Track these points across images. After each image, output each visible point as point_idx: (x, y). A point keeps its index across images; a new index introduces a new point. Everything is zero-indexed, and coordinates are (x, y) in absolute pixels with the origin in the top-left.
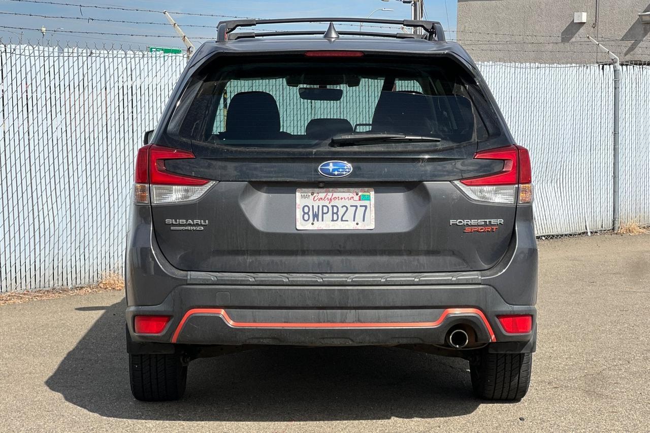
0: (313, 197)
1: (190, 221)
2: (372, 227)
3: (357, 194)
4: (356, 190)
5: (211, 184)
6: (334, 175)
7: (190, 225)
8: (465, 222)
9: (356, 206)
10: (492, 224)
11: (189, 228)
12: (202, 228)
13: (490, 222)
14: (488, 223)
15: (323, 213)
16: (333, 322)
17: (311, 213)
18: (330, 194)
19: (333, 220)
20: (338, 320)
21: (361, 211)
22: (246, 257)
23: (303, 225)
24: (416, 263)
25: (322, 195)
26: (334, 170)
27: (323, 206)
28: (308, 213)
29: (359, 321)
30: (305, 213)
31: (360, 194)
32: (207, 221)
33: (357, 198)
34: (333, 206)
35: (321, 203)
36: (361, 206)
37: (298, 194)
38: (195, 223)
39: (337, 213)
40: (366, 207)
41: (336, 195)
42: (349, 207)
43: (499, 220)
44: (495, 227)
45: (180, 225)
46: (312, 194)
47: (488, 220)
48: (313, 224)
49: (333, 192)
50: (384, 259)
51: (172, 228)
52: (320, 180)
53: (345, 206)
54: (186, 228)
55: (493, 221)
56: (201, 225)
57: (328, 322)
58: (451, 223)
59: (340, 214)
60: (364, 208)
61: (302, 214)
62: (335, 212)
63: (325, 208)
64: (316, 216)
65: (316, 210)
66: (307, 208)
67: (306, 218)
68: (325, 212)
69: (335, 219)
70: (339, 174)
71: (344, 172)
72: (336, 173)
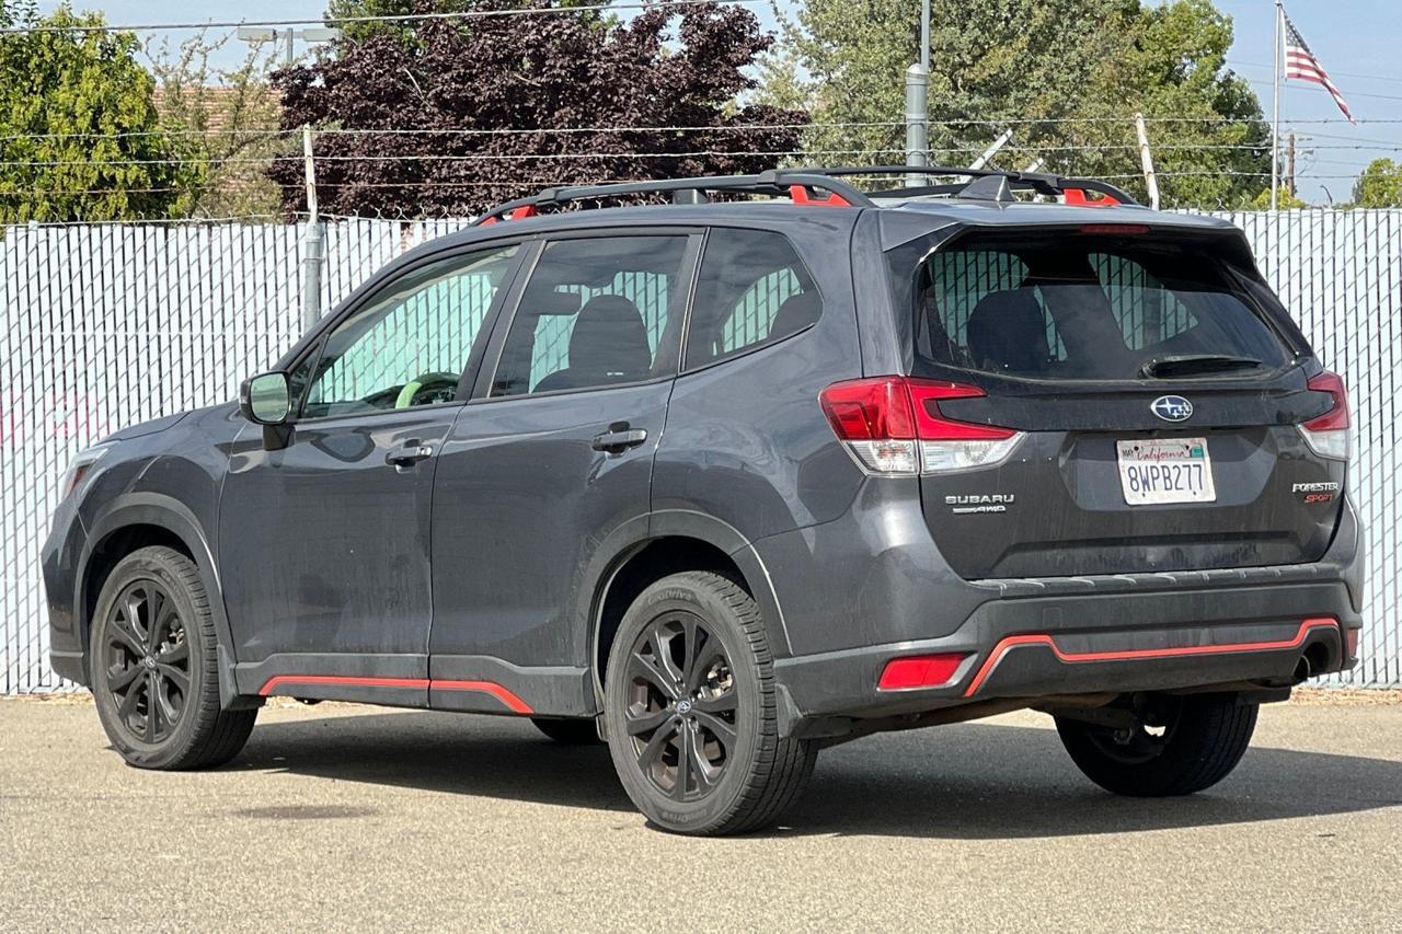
0: (1136, 453)
1: (986, 498)
2: (1212, 497)
3: (1189, 448)
4: (1186, 441)
5: (1019, 436)
6: (1174, 418)
7: (985, 504)
8: (1307, 487)
9: (1189, 466)
10: (1329, 489)
11: (983, 509)
12: (1004, 509)
13: (1328, 486)
14: (1326, 489)
15: (1153, 479)
17: (1139, 479)
18: (1158, 448)
19: (1166, 489)
21: (1195, 471)
22: (1055, 551)
23: (1133, 498)
25: (1148, 450)
26: (1172, 409)
27: (1152, 467)
28: (1135, 479)
30: (1132, 479)
31: (1192, 447)
32: (1012, 496)
33: (1187, 453)
34: (1163, 467)
35: (1149, 463)
36: (1194, 466)
37: (1120, 449)
38: (994, 500)
39: (1169, 477)
40: (1199, 466)
41: (1164, 449)
42: (1182, 469)
43: (1334, 484)
44: (1331, 495)
45: (969, 505)
46: (1136, 449)
47: (1326, 484)
48: (1144, 495)
49: (1161, 445)
51: (956, 510)
52: (1157, 425)
53: (1176, 467)
54: (979, 509)
56: (1003, 503)
57: (1180, 647)
58: (1294, 489)
59: (1173, 478)
60: (1199, 469)
61: (1129, 480)
62: (1167, 475)
63: (1154, 470)
64: (1145, 483)
65: (1144, 473)
66: (1132, 471)
67: (1135, 487)
68: (1155, 475)
69: (1168, 486)
70: (1179, 417)
71: (1185, 414)
72: (1176, 414)
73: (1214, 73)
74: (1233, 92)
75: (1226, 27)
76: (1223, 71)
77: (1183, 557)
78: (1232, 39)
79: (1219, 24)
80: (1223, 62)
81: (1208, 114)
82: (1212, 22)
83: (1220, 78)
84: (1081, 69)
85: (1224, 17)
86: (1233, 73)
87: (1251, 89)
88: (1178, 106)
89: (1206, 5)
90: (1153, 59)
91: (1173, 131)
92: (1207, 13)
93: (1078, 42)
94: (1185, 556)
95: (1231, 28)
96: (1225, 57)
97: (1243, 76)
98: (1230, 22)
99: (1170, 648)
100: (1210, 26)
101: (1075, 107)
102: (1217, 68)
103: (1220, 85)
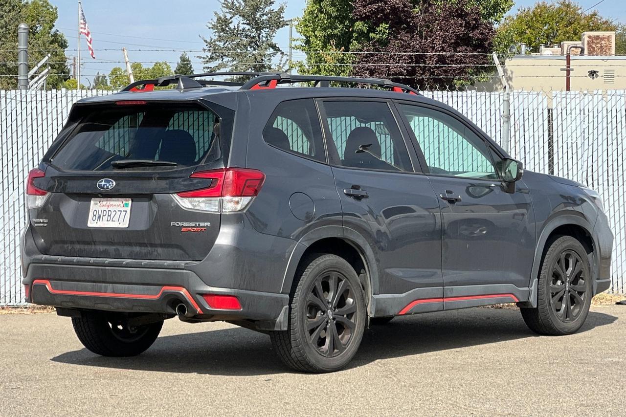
0: (99, 204)
1: (41, 220)
2: (127, 226)
3: (122, 203)
4: (123, 199)
6: (104, 188)
7: (41, 222)
8: (180, 224)
9: (121, 211)
10: (201, 226)
13: (199, 224)
14: (197, 225)
15: (103, 216)
16: (100, 292)
17: (97, 216)
18: (108, 202)
19: (107, 221)
20: (103, 291)
21: (123, 214)
23: (91, 224)
24: (156, 253)
25: (104, 203)
26: (104, 185)
28: (95, 216)
29: (114, 292)
30: (94, 215)
31: (124, 202)
32: (47, 220)
33: (122, 205)
34: (109, 211)
35: (103, 209)
36: (124, 211)
37: (92, 202)
39: (110, 216)
40: (126, 211)
41: (112, 203)
42: (117, 212)
43: (206, 223)
44: (203, 229)
45: (37, 222)
46: (100, 202)
47: (197, 223)
48: (97, 223)
49: (110, 201)
50: (137, 249)
51: (35, 225)
53: (115, 211)
55: (202, 224)
56: (45, 223)
57: (98, 292)
58: (172, 224)
59: (112, 216)
60: (125, 212)
61: (93, 215)
62: (109, 215)
63: (105, 212)
64: (99, 217)
65: (100, 213)
66: (95, 212)
67: (94, 219)
68: (104, 214)
69: (109, 220)
70: (106, 188)
71: (110, 187)
72: (105, 187)
73: (49, 30)
74: (58, 38)
75: (55, 11)
76: (54, 30)
77: (119, 252)
78: (57, 17)
79: (51, 10)
80: (54, 26)
81: (56, 48)
82: (48, 9)
83: (52, 33)
84: (6, 28)
85: (54, 7)
86: (58, 31)
87: (65, 38)
88: (44, 45)
89: (46, 2)
90: (32, 24)
91: (41, 55)
92: (46, 5)
93: (4, 16)
94: (120, 252)
95: (57, 12)
96: (54, 24)
97: (62, 32)
98: (56, 9)
99: (93, 292)
100: (48, 11)
101: (3, 44)
102: (51, 28)
103: (52, 36)
